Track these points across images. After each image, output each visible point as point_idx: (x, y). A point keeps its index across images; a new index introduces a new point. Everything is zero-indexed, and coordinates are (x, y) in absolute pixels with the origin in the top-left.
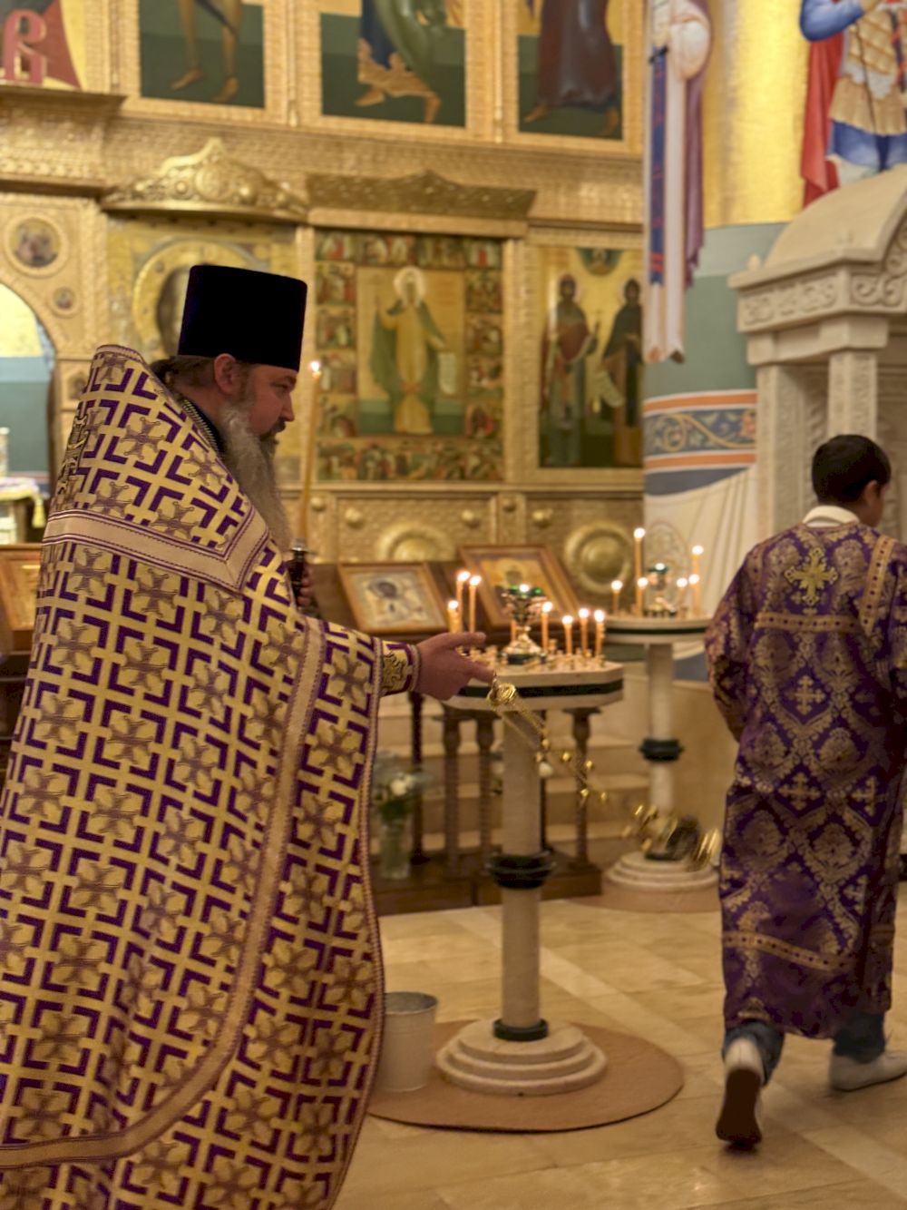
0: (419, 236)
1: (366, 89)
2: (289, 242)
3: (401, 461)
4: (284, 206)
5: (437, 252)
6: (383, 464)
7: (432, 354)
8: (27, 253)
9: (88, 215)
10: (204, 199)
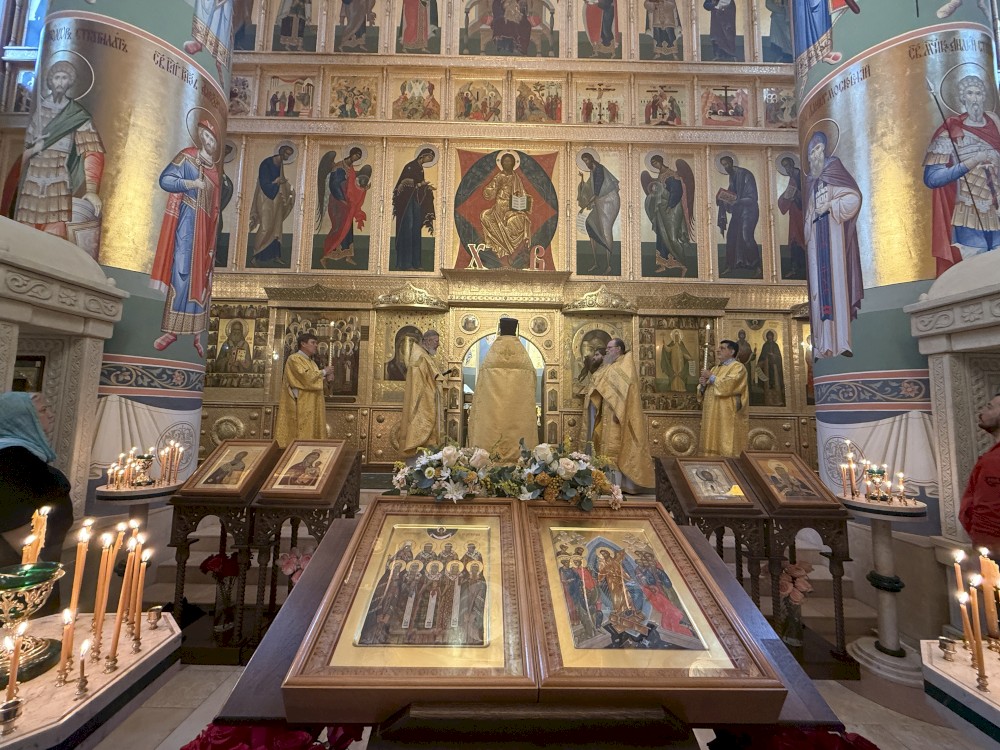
0: (680, 317)
1: (660, 266)
2: (630, 322)
3: (674, 402)
4: (629, 308)
5: (687, 323)
6: (666, 403)
7: (686, 361)
8: (536, 329)
9: (558, 315)
10: (599, 306)
